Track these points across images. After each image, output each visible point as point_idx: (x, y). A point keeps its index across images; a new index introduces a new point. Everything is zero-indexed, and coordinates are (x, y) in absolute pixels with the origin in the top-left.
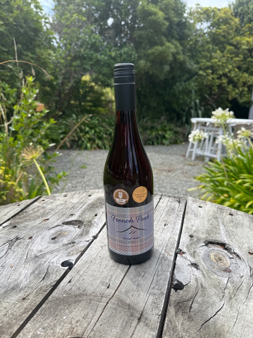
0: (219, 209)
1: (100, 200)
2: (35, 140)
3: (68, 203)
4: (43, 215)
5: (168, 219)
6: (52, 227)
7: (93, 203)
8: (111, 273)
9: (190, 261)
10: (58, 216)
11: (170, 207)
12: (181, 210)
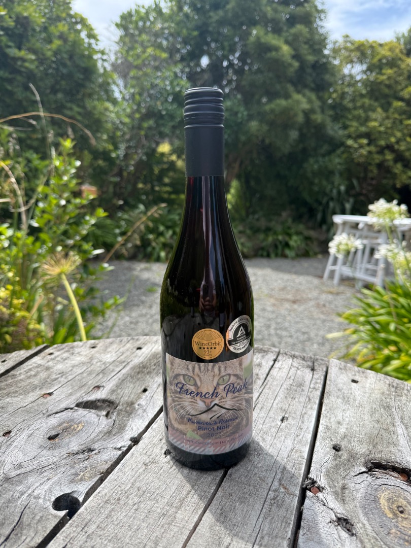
0: (393, 387)
1: (157, 359)
3: (94, 361)
4: (44, 383)
5: (289, 405)
6: (54, 411)
7: (142, 363)
8: (158, 533)
9: (335, 510)
10: (72, 388)
11: (293, 380)
12: (317, 387)
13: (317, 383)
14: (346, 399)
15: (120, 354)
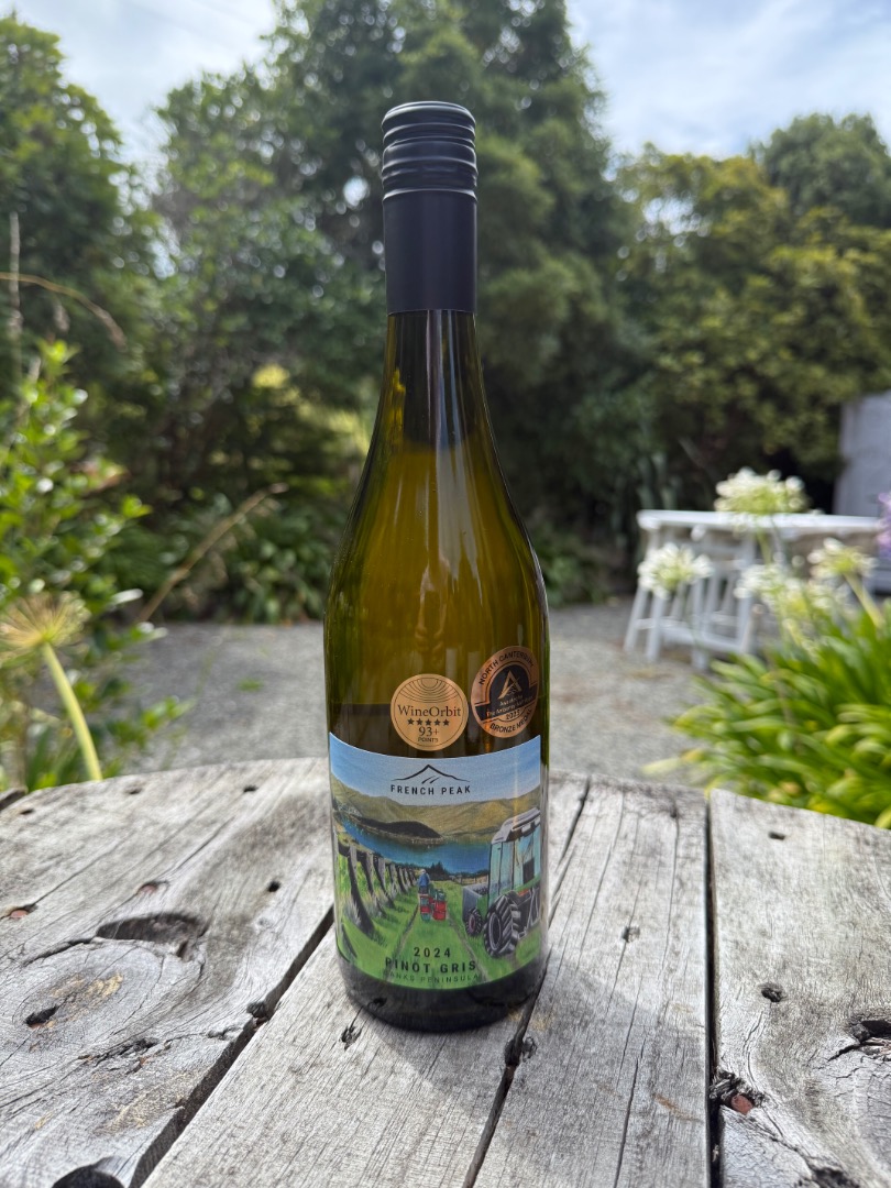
1: (297, 811)
2: (63, 576)
3: (139, 825)
5: (637, 900)
6: (40, 952)
7: (260, 822)
9: (803, 1151)
10: (85, 891)
11: (635, 841)
12: (693, 855)
13: (689, 845)
14: (768, 877)
15: (204, 805)
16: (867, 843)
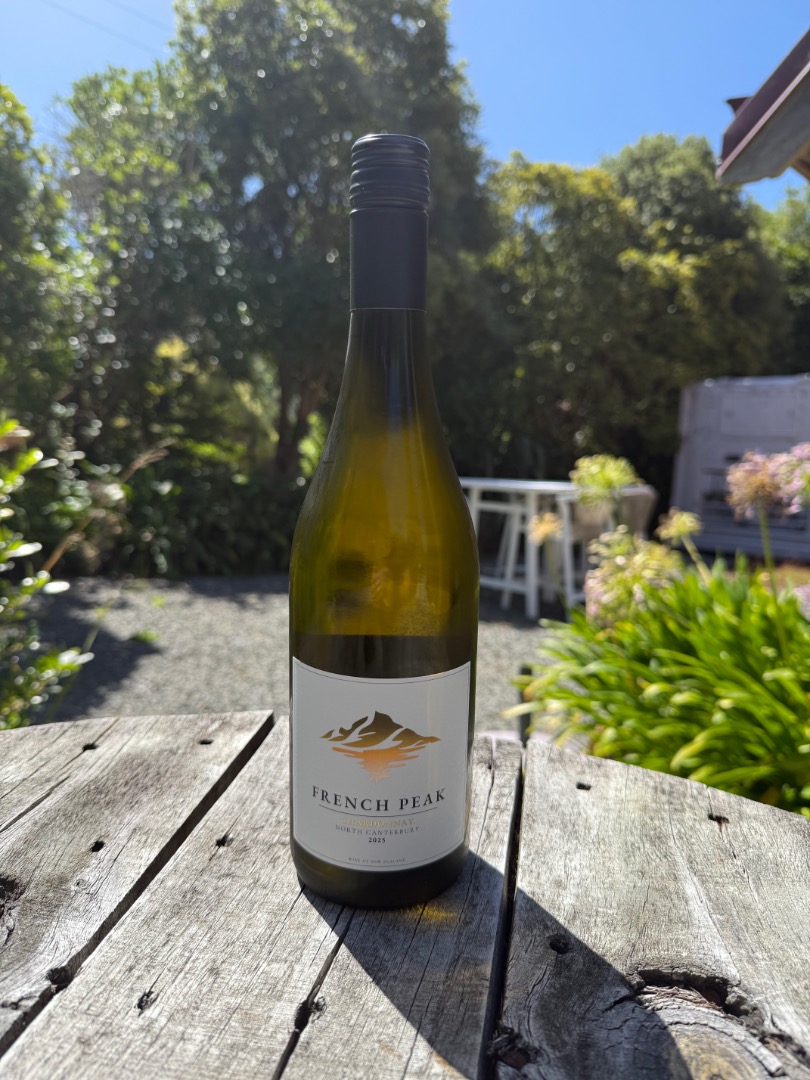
1: (132, 770)
7: (95, 781)
12: (502, 806)
13: (502, 795)
14: (570, 827)
16: (663, 792)
